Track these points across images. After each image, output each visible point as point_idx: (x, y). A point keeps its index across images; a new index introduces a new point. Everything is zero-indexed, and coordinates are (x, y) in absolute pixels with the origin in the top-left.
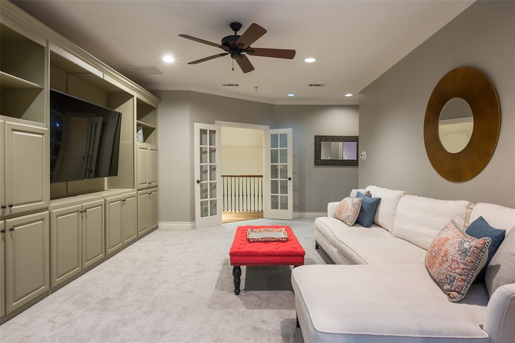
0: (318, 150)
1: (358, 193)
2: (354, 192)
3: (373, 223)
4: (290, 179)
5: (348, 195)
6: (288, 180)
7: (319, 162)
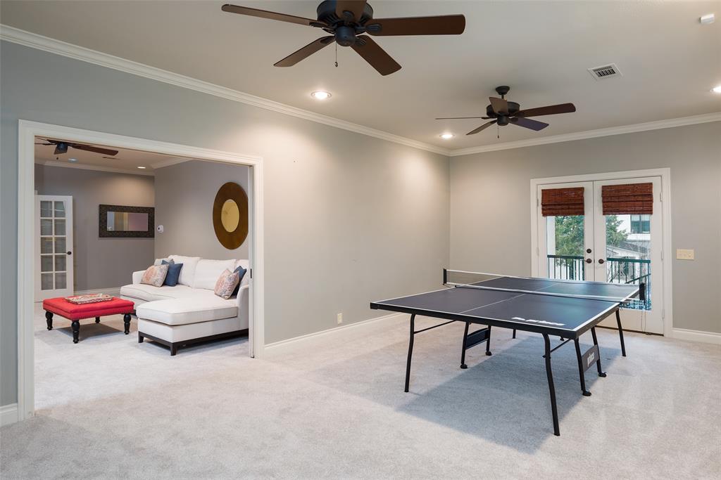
0: (103, 221)
1: (163, 261)
2: (158, 261)
3: (177, 283)
4: (70, 253)
5: (153, 264)
6: (67, 255)
7: (104, 233)
